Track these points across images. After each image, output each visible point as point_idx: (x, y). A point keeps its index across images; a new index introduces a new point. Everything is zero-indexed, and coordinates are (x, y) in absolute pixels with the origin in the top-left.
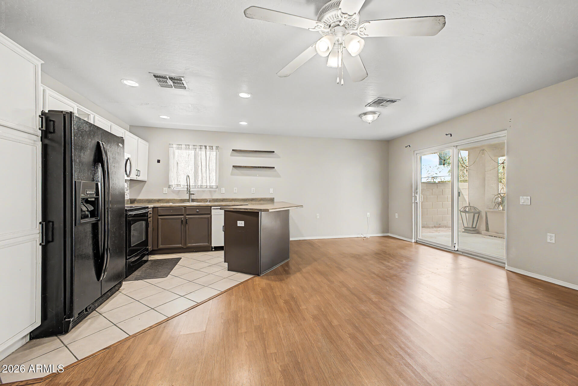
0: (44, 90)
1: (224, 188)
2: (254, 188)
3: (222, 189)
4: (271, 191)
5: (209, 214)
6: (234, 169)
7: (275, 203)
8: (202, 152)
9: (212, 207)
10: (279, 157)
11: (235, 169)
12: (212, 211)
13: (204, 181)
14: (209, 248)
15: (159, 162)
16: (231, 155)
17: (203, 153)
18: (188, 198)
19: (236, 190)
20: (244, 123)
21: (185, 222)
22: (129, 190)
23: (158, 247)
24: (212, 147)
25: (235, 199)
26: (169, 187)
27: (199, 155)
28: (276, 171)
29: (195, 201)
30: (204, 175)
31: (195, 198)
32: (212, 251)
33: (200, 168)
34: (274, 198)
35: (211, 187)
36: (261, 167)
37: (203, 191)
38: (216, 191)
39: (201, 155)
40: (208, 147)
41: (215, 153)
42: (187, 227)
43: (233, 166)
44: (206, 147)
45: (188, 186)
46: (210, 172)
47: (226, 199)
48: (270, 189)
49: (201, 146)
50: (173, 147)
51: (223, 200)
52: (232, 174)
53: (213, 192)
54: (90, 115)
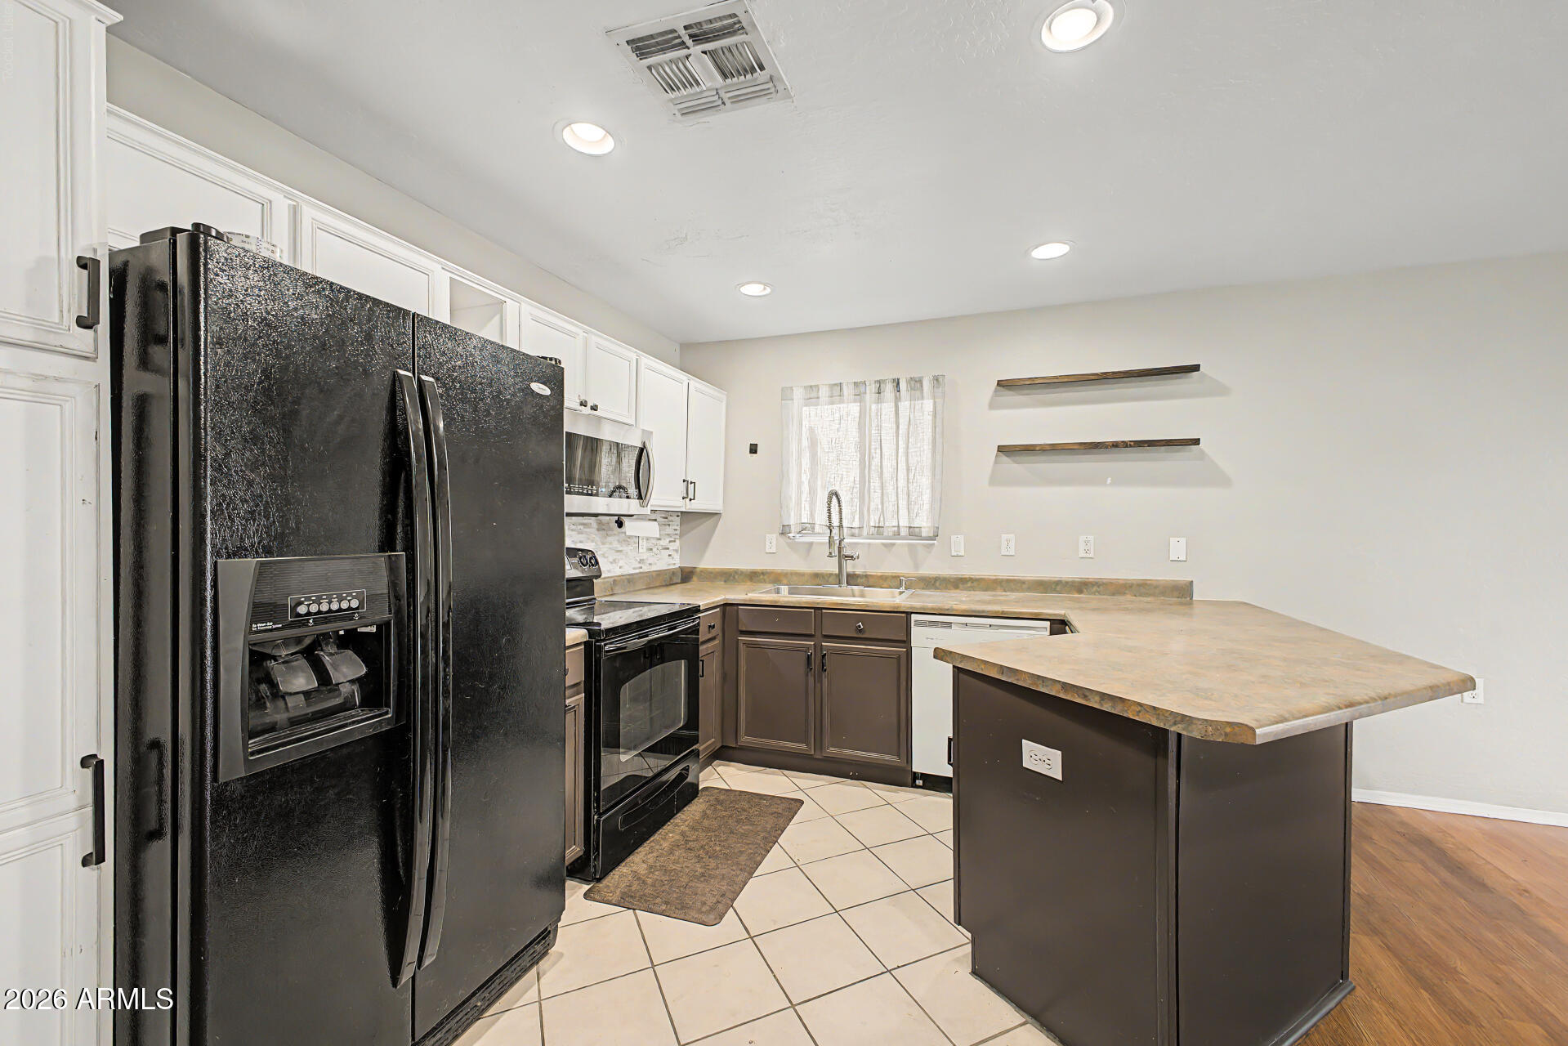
0: (295, 212)
1: (961, 537)
2: (1091, 538)
3: (953, 538)
4: (1178, 548)
5: (904, 642)
6: (1004, 458)
7: (1194, 603)
8: (885, 405)
9: (914, 617)
10: (1221, 390)
11: (1007, 459)
12: (914, 630)
13: (890, 507)
14: (902, 776)
15: (755, 452)
16: (992, 406)
17: (888, 408)
18: (836, 571)
19: (1012, 544)
20: (1051, 251)
21: (816, 664)
23: (737, 743)
24: (920, 380)
25: (1008, 581)
26: (784, 531)
27: (873, 414)
29: (859, 580)
30: (890, 489)
31: (859, 571)
32: (914, 786)
33: (876, 461)
34: (1191, 583)
35: (913, 532)
36: (1126, 445)
37: (885, 545)
38: (932, 546)
39: (879, 413)
40: (903, 385)
41: (928, 405)
42: (825, 681)
43: (1002, 449)
44: (896, 383)
45: (835, 531)
46: (911, 476)
47: (972, 580)
48: (1173, 540)
49: (879, 382)
50: (795, 397)
51: (958, 583)
52: (996, 480)
53: (921, 549)
54: (503, 301)
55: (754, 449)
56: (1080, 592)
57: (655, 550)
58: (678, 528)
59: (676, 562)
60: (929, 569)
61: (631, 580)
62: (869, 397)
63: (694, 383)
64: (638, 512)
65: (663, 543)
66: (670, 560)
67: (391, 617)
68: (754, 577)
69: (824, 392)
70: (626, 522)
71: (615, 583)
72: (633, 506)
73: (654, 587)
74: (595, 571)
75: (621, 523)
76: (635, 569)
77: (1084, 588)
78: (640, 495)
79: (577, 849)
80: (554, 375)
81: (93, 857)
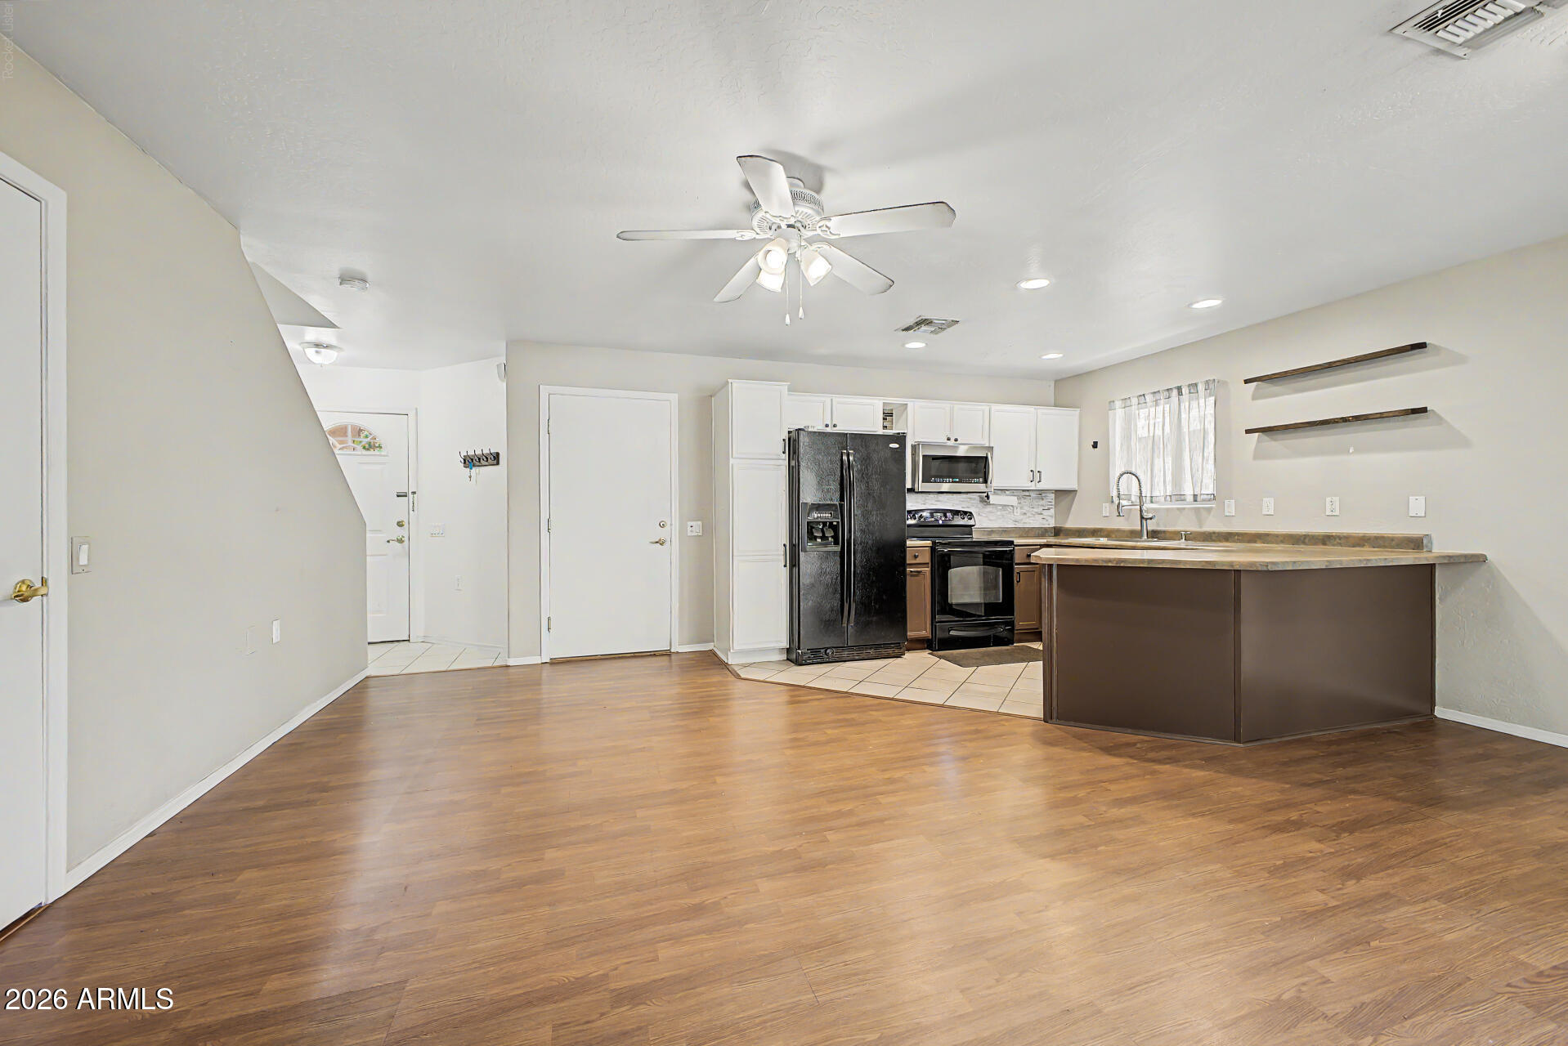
1: (1231, 503)
2: (1336, 499)
3: (1226, 502)
4: (1417, 506)
10: (1458, 359)
15: (1096, 447)
16: (1254, 398)
17: (1173, 406)
19: (1272, 506)
22: (1053, 510)
24: (1196, 385)
26: (1112, 500)
28: (1440, 420)
29: (1159, 535)
34: (1428, 536)
37: (1178, 509)
38: (1211, 508)
40: (1184, 390)
44: (1179, 389)
47: (1238, 534)
48: (1412, 498)
49: (1168, 390)
50: (1117, 407)
51: (1227, 537)
52: (1258, 455)
53: (1204, 513)
54: (906, 404)
55: (1095, 445)
56: (1324, 544)
57: (1029, 515)
58: (1053, 501)
59: (1051, 523)
60: (1212, 525)
61: (1005, 531)
62: (1162, 401)
63: (1042, 410)
64: (986, 490)
65: (1035, 510)
66: (1044, 521)
67: (840, 520)
68: (1095, 533)
69: (1134, 401)
70: (991, 497)
71: (992, 532)
72: (982, 487)
73: (1028, 537)
74: (971, 522)
75: (988, 497)
76: (1011, 525)
77: (1326, 540)
78: (985, 481)
79: (925, 633)
80: (901, 439)
81: (785, 566)
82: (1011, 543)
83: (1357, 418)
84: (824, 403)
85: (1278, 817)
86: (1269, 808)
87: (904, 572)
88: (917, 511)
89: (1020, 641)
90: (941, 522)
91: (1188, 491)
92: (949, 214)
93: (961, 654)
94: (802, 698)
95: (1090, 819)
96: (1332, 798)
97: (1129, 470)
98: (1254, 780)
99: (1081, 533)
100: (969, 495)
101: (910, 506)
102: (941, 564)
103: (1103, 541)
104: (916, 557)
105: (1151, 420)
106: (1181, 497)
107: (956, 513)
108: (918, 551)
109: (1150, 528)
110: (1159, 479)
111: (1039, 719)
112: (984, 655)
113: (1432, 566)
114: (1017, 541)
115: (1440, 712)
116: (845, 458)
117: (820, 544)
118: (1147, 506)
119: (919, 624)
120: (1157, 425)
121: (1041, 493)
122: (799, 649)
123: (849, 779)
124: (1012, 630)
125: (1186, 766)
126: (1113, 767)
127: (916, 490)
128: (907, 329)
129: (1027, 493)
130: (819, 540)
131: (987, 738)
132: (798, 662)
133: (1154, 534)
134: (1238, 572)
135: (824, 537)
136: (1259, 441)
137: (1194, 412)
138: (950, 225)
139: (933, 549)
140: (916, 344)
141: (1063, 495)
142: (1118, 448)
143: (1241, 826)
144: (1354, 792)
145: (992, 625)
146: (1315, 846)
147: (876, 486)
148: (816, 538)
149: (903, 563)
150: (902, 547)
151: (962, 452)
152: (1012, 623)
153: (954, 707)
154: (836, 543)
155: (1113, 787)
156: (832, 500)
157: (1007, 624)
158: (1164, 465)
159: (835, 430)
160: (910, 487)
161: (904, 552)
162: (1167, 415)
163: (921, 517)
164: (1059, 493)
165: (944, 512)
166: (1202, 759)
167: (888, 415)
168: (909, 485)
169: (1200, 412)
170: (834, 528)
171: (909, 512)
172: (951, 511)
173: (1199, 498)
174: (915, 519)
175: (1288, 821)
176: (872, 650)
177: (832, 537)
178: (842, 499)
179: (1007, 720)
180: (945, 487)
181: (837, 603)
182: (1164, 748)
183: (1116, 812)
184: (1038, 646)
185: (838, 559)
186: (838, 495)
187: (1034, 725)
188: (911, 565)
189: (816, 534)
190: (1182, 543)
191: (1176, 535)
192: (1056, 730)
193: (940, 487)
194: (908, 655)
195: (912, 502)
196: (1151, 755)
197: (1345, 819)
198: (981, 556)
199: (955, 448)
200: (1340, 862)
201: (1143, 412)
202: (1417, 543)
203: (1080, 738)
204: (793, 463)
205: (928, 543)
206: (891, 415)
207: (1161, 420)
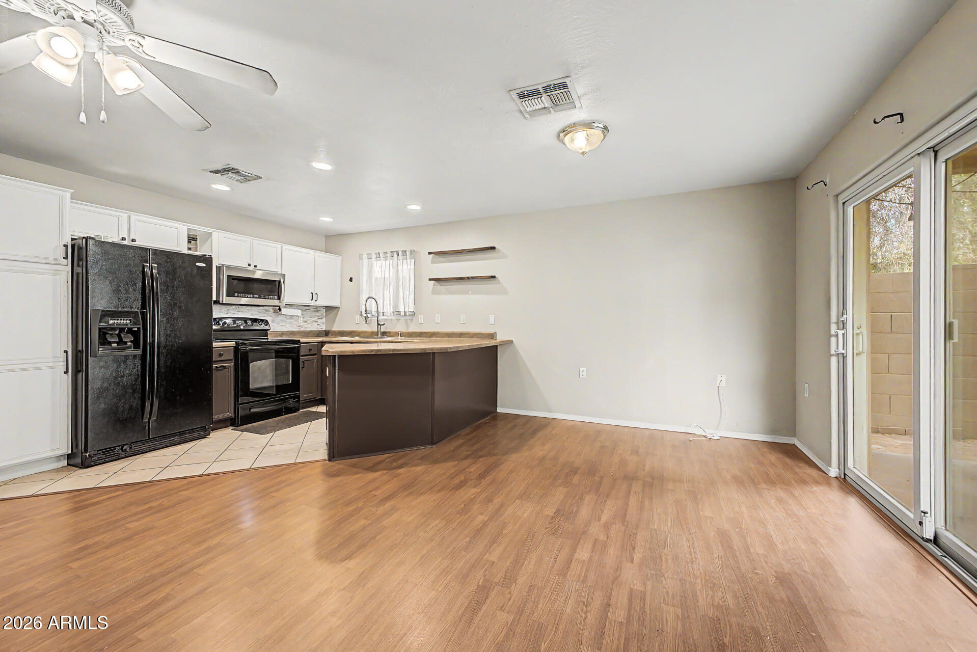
1: (422, 316)
2: (465, 315)
3: (420, 316)
4: (492, 319)
11: (437, 284)
16: (432, 262)
19: (439, 318)
22: (324, 319)
24: (406, 251)
25: (437, 333)
26: (361, 314)
28: (499, 283)
29: (387, 334)
31: (386, 331)
34: (496, 332)
37: (396, 319)
38: (413, 319)
40: (400, 254)
44: (398, 252)
47: (425, 333)
48: (490, 316)
49: (392, 252)
50: (364, 258)
51: (421, 335)
52: (434, 292)
53: (409, 321)
54: (211, 233)
55: (351, 280)
57: (309, 322)
58: (325, 313)
59: (323, 328)
60: (413, 328)
61: (292, 333)
62: (389, 258)
63: (318, 254)
64: (279, 304)
65: (314, 319)
66: (319, 326)
67: (141, 326)
68: (351, 333)
69: (374, 256)
70: (282, 309)
71: (283, 334)
72: (276, 302)
73: (308, 337)
74: (267, 328)
75: (280, 310)
76: (295, 329)
77: (461, 335)
78: (279, 298)
79: (230, 414)
80: (208, 260)
81: (66, 372)
82: (299, 341)
83: (468, 278)
84: (120, 218)
85: (456, 481)
86: (452, 477)
87: (210, 369)
88: (221, 319)
89: (303, 408)
90: (242, 327)
91: (402, 310)
92: (273, 84)
93: (260, 425)
94: (95, 500)
95: (368, 520)
96: (474, 463)
97: (371, 296)
98: (443, 464)
99: (342, 334)
100: (265, 308)
101: (216, 315)
102: (242, 360)
103: (357, 339)
104: (220, 355)
105: (381, 268)
106: (399, 313)
107: (255, 320)
108: (222, 351)
109: (382, 330)
110: (387, 302)
111: (324, 460)
112: (278, 423)
113: (496, 346)
114: (302, 340)
115: (499, 410)
116: (147, 270)
117: (114, 349)
118: (381, 317)
119: (223, 406)
120: (386, 271)
121: (317, 308)
122: (86, 451)
123: (161, 564)
124: (298, 401)
125: (411, 466)
126: (374, 480)
127: (221, 302)
128: (216, 172)
129: (307, 308)
130: (115, 345)
131: (289, 485)
132: (85, 465)
133: (384, 334)
134: (434, 353)
135: (121, 342)
136: (434, 285)
137: (405, 266)
138: (273, 93)
139: (236, 349)
140: (221, 186)
141: (331, 309)
142: (365, 282)
143: (443, 492)
144: (481, 457)
145: (284, 400)
146: (473, 491)
147: (181, 296)
148: (110, 343)
149: (209, 360)
150: (211, 347)
151: (258, 275)
152: (298, 397)
153: (259, 468)
154: (136, 346)
155: (377, 493)
156: (131, 308)
157: (294, 398)
158: (389, 293)
159: (133, 244)
160: (215, 299)
161: (211, 351)
162: (391, 266)
163: (225, 323)
164: (329, 309)
165: (245, 320)
166: (419, 460)
167: (192, 239)
168: (214, 298)
169: (407, 268)
170: (135, 334)
171: (215, 319)
172: (251, 319)
173: (407, 314)
174: (219, 325)
175: (461, 482)
176: (177, 437)
177: (131, 342)
178: (143, 306)
179: (303, 467)
180: (244, 301)
181: (136, 403)
182: (400, 458)
183: (381, 510)
184: (322, 409)
185: (138, 362)
186: (139, 304)
187: (323, 466)
188: (217, 362)
189: (110, 340)
190: (399, 339)
191: (396, 334)
192: (338, 465)
193: (240, 301)
194: (212, 434)
195: (217, 312)
196: (394, 464)
197: (480, 472)
198: (274, 351)
199: (254, 272)
200: (484, 495)
201: (379, 263)
202: (492, 336)
203: (354, 466)
204: (78, 270)
205: (233, 343)
206: (196, 240)
207: (388, 269)
